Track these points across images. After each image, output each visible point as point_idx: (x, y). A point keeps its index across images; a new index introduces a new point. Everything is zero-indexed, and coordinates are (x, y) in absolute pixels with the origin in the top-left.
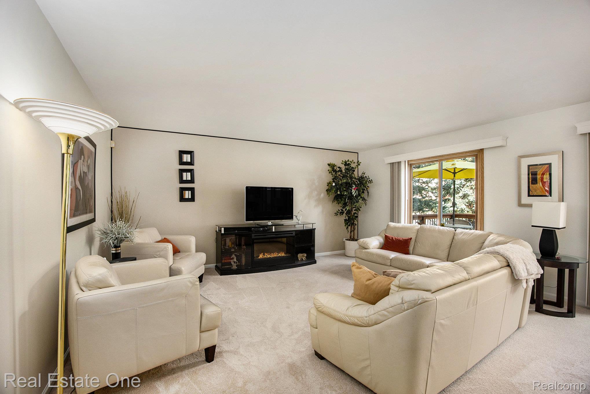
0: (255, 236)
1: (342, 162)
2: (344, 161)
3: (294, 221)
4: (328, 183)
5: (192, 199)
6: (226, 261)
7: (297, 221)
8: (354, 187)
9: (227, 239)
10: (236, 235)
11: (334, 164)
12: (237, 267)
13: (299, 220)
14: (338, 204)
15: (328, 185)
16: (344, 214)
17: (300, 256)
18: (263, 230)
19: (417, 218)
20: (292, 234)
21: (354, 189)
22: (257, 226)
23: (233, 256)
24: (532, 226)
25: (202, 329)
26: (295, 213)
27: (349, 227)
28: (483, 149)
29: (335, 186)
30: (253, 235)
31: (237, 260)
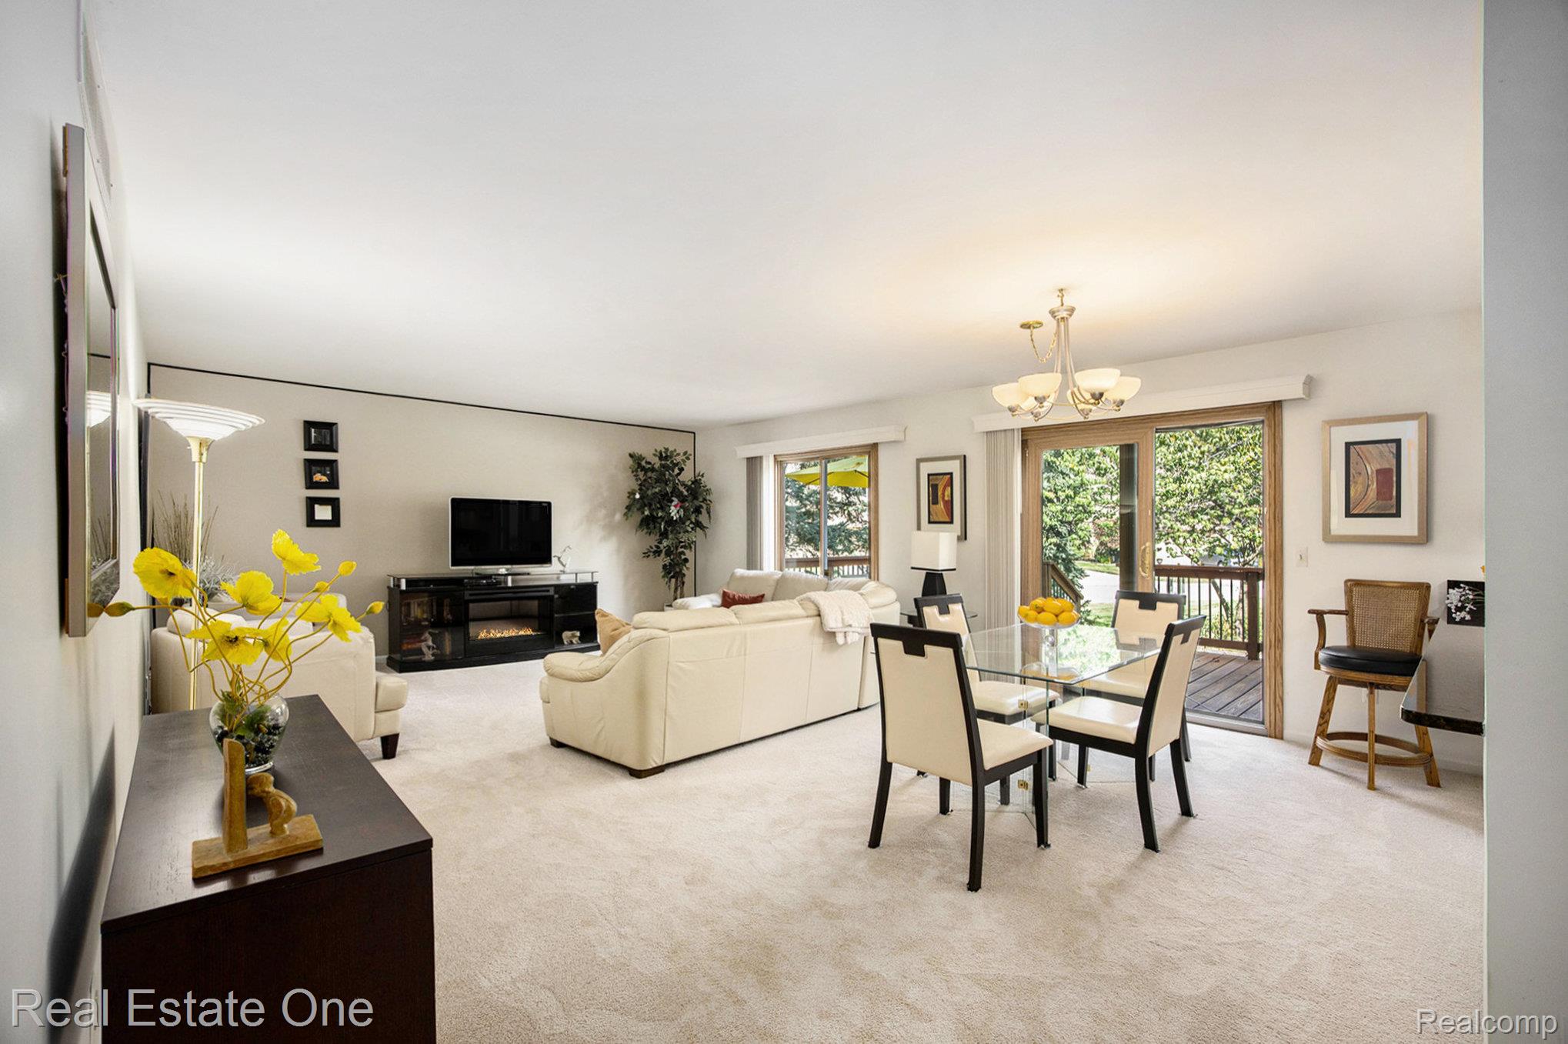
0: (471, 595)
1: (655, 452)
2: (658, 451)
3: (554, 567)
4: (629, 493)
5: (335, 522)
6: (410, 646)
7: (562, 568)
8: (676, 501)
9: (412, 601)
10: (431, 593)
11: (641, 455)
12: (433, 658)
13: (564, 566)
14: (650, 534)
15: (629, 497)
16: (663, 555)
17: (566, 635)
18: (488, 584)
19: (795, 564)
20: (548, 591)
21: (675, 506)
22: (474, 575)
23: (427, 635)
24: (913, 568)
25: (379, 708)
26: (556, 549)
27: (673, 580)
28: (877, 444)
29: (639, 499)
30: (467, 593)
31: (433, 643)
